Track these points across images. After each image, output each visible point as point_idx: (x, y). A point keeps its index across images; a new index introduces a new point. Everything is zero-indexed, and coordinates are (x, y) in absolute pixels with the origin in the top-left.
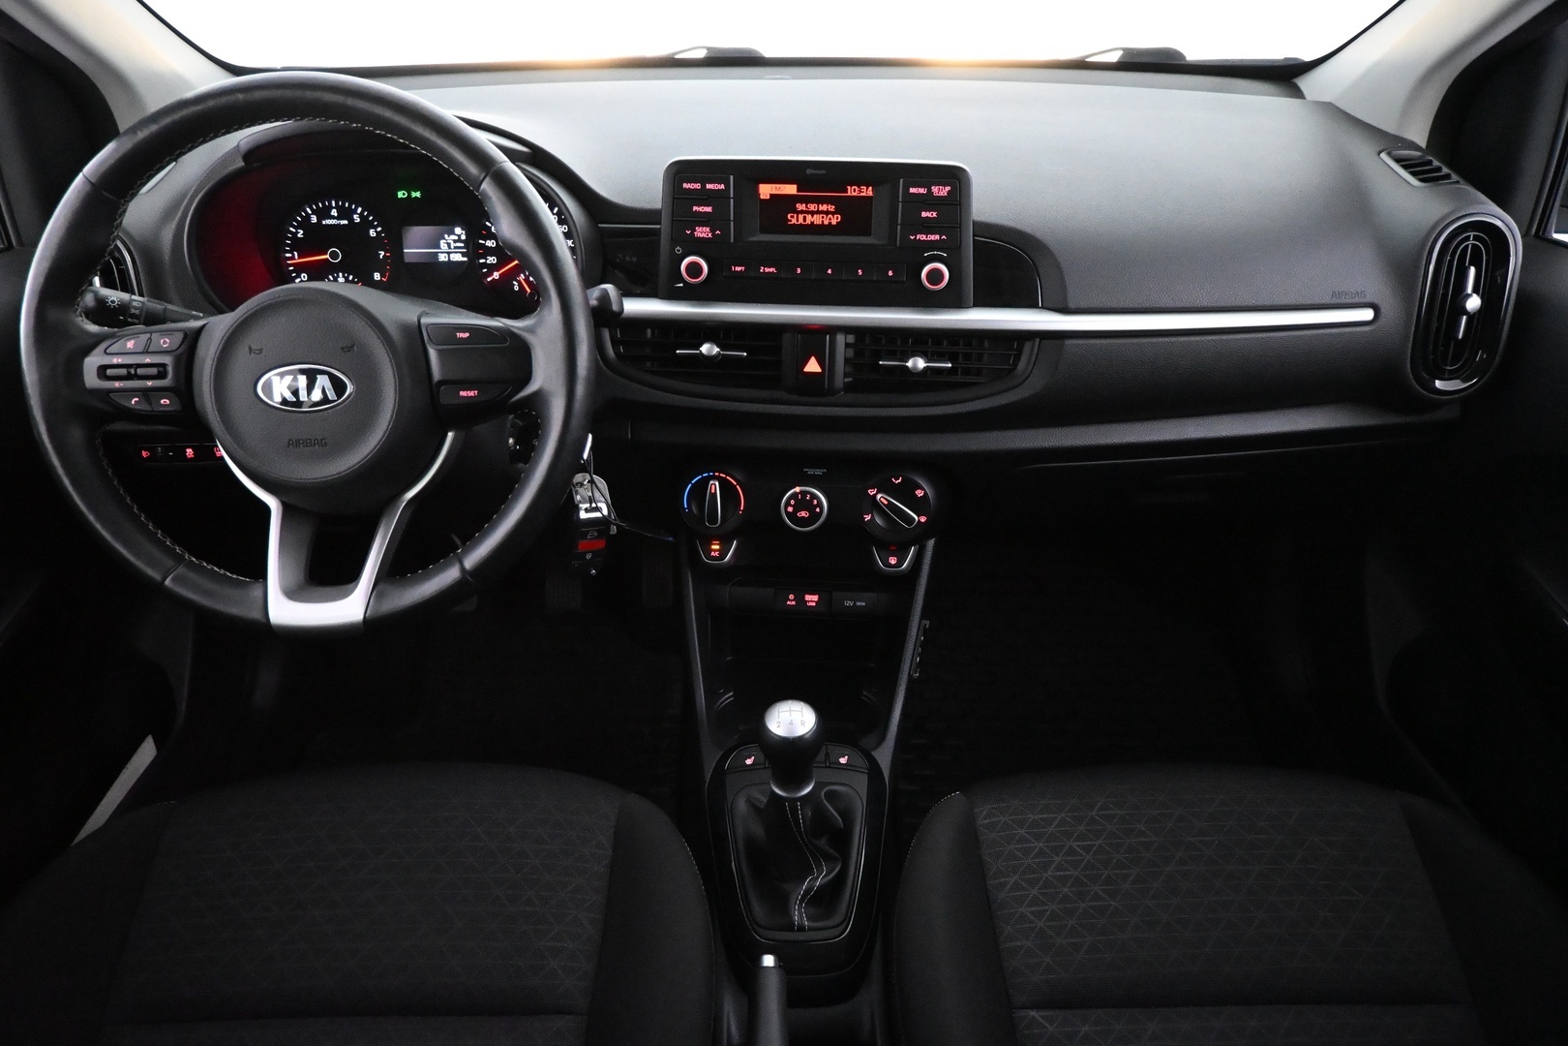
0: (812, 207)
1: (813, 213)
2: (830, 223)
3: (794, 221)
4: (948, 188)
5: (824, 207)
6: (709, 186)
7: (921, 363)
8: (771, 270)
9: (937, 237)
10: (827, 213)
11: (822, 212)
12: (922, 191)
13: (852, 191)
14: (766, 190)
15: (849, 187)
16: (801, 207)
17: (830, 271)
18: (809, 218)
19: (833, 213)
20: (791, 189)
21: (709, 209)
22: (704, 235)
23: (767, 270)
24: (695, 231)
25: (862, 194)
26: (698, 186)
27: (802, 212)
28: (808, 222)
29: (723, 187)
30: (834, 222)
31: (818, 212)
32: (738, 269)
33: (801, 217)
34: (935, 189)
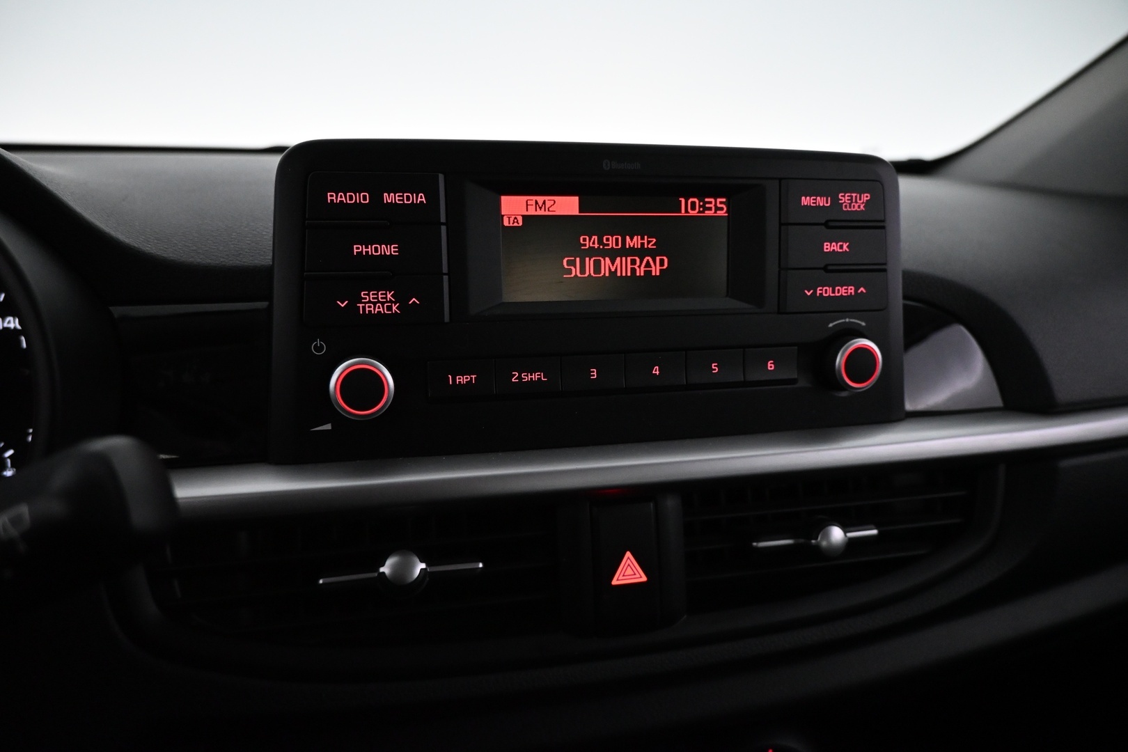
0: (612, 242)
1: (613, 253)
2: (648, 273)
3: (576, 271)
4: (866, 197)
5: (635, 242)
6: (388, 198)
7: (837, 534)
8: (535, 377)
9: (851, 290)
10: (642, 252)
11: (632, 252)
12: (821, 202)
13: (689, 207)
14: (514, 208)
15: (683, 200)
16: (590, 242)
17: (656, 371)
18: (606, 263)
19: (653, 254)
20: (568, 205)
21: (391, 250)
22: (379, 309)
23: (527, 377)
24: (360, 300)
25: (708, 213)
26: (363, 198)
27: (591, 252)
28: (605, 271)
29: (422, 198)
30: (656, 271)
31: (625, 252)
32: (462, 380)
33: (590, 263)
34: (844, 198)
